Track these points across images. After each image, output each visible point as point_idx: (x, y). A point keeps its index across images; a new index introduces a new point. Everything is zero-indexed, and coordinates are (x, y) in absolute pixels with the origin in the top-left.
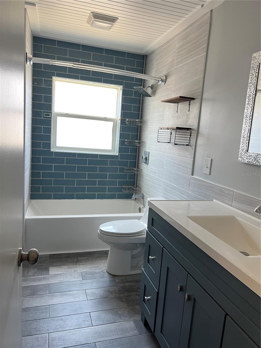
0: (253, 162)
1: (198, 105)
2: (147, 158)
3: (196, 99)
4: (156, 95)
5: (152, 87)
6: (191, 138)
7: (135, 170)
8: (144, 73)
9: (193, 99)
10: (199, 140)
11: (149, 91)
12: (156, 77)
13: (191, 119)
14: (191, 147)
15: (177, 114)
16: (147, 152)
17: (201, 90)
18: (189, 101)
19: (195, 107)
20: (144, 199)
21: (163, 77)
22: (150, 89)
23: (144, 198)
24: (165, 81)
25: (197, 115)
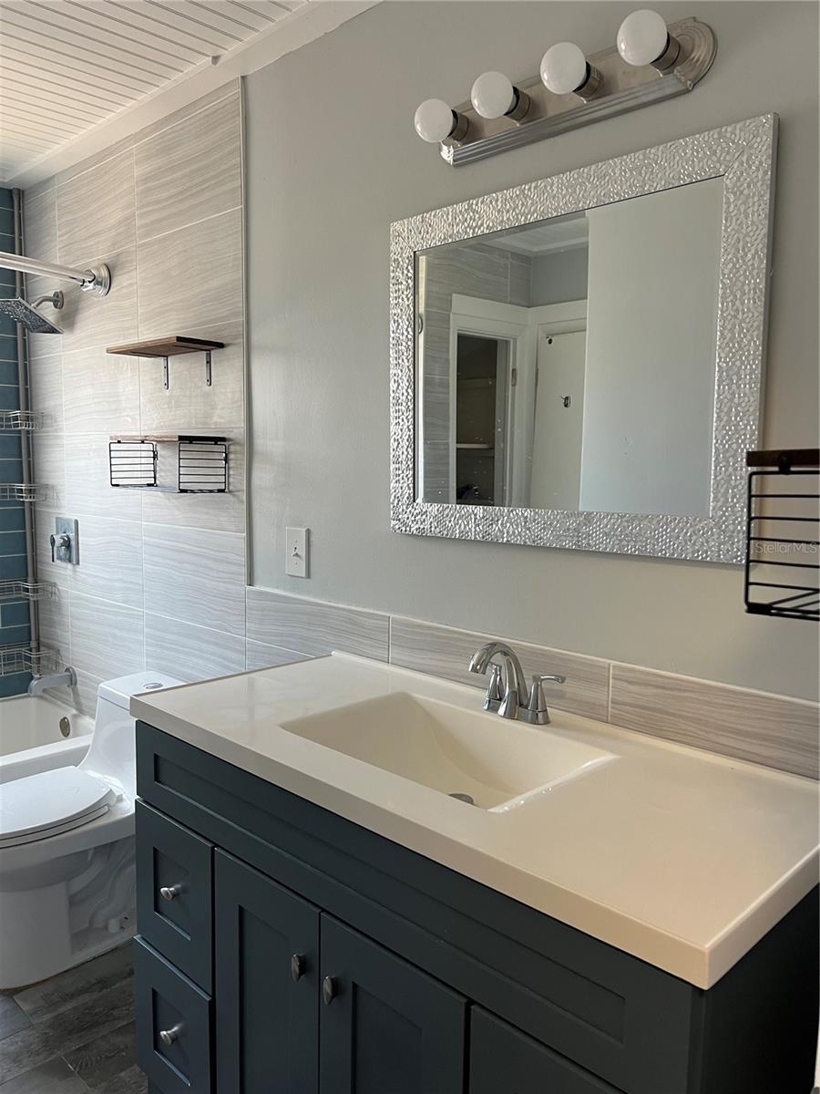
0: (433, 529)
1: (239, 363)
2: (73, 543)
3: (229, 345)
4: (78, 326)
5: (58, 300)
6: (229, 468)
7: (27, 590)
8: (17, 251)
9: (221, 346)
10: (256, 474)
11: (49, 313)
12: (71, 267)
13: (223, 408)
14: (234, 496)
15: (167, 393)
16: (68, 521)
17: (242, 319)
18: (205, 352)
19: (228, 370)
20: (78, 686)
21: (97, 268)
22: (53, 307)
23: (76, 684)
24: (106, 282)
25: (240, 396)
